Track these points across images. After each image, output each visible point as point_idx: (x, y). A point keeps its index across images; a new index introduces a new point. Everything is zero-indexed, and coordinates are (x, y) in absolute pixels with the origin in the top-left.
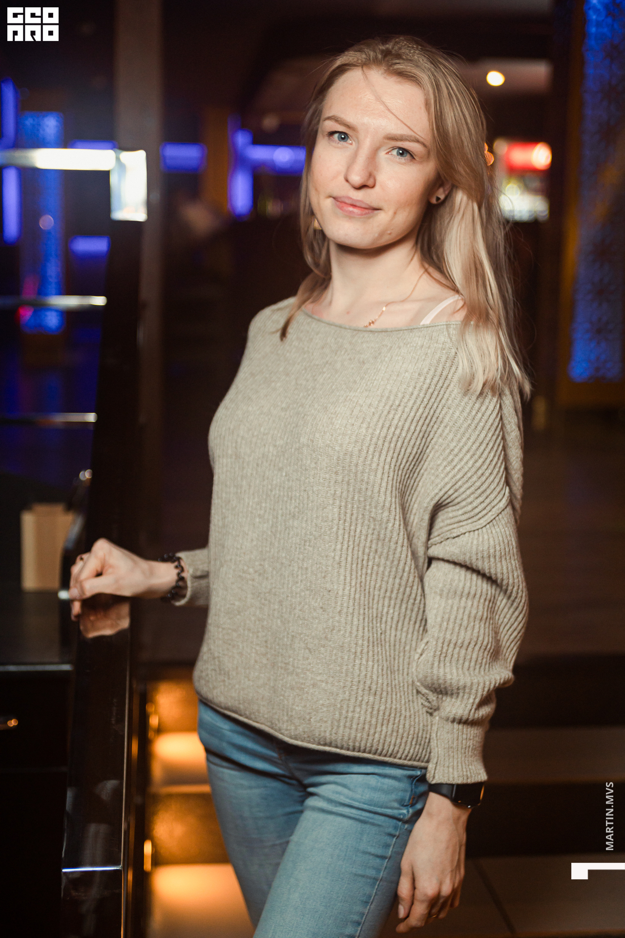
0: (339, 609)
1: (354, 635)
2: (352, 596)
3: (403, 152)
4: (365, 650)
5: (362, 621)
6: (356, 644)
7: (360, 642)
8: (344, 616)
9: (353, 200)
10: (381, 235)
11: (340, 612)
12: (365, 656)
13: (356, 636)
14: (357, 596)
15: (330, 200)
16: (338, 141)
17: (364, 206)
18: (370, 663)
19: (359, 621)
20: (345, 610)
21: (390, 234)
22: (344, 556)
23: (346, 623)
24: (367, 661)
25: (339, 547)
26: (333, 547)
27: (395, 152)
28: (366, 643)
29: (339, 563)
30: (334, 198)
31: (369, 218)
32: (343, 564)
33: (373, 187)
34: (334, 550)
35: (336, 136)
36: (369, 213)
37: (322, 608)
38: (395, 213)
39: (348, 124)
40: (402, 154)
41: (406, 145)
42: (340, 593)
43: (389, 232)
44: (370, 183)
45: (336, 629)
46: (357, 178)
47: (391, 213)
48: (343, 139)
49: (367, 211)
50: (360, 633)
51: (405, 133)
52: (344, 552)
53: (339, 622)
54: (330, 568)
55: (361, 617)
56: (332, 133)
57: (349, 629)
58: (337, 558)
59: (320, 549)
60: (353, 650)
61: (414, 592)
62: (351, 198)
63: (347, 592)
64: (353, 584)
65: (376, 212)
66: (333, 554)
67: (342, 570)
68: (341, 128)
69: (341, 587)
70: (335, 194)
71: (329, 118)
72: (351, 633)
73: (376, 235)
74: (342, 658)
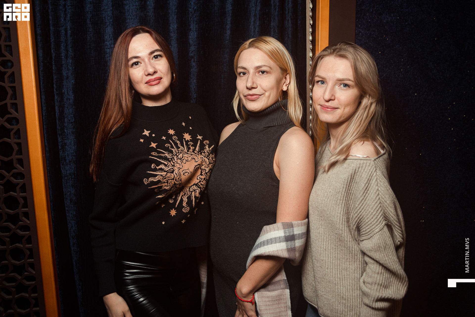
0: (327, 267)
1: (334, 277)
2: (332, 262)
3: (346, 85)
4: (339, 282)
5: (337, 271)
6: (335, 280)
7: (337, 279)
8: (329, 269)
9: (327, 106)
10: (340, 118)
11: (327, 268)
12: (339, 285)
13: (335, 277)
14: (334, 261)
15: (319, 106)
16: (321, 84)
17: (332, 108)
18: (342, 287)
19: (335, 271)
20: (329, 267)
21: (344, 117)
22: (327, 247)
23: (330, 272)
24: (340, 286)
25: (325, 243)
26: (323, 243)
27: (342, 86)
28: (339, 279)
29: (325, 250)
30: (321, 105)
31: (334, 112)
32: (327, 250)
33: (334, 100)
34: (323, 244)
35: (320, 82)
36: (334, 110)
37: (320, 267)
38: (344, 109)
39: (323, 77)
40: (345, 86)
41: (346, 82)
42: (327, 261)
43: (343, 116)
44: (333, 98)
45: (327, 275)
46: (327, 97)
47: (342, 109)
48: (322, 83)
49: (333, 109)
50: (336, 276)
51: (344, 78)
52: (327, 245)
53: (328, 272)
54: (322, 252)
55: (336, 270)
56: (318, 82)
57: (332, 275)
58: (324, 247)
59: (318, 244)
60: (334, 283)
61: (358, 257)
62: (326, 105)
63: (329, 260)
64: (332, 257)
65: (337, 109)
66: (323, 246)
67: (327, 252)
68: (320, 79)
69: (327, 258)
70: (321, 104)
71: (317, 76)
72: (332, 276)
73: (338, 118)
74: (330, 286)
